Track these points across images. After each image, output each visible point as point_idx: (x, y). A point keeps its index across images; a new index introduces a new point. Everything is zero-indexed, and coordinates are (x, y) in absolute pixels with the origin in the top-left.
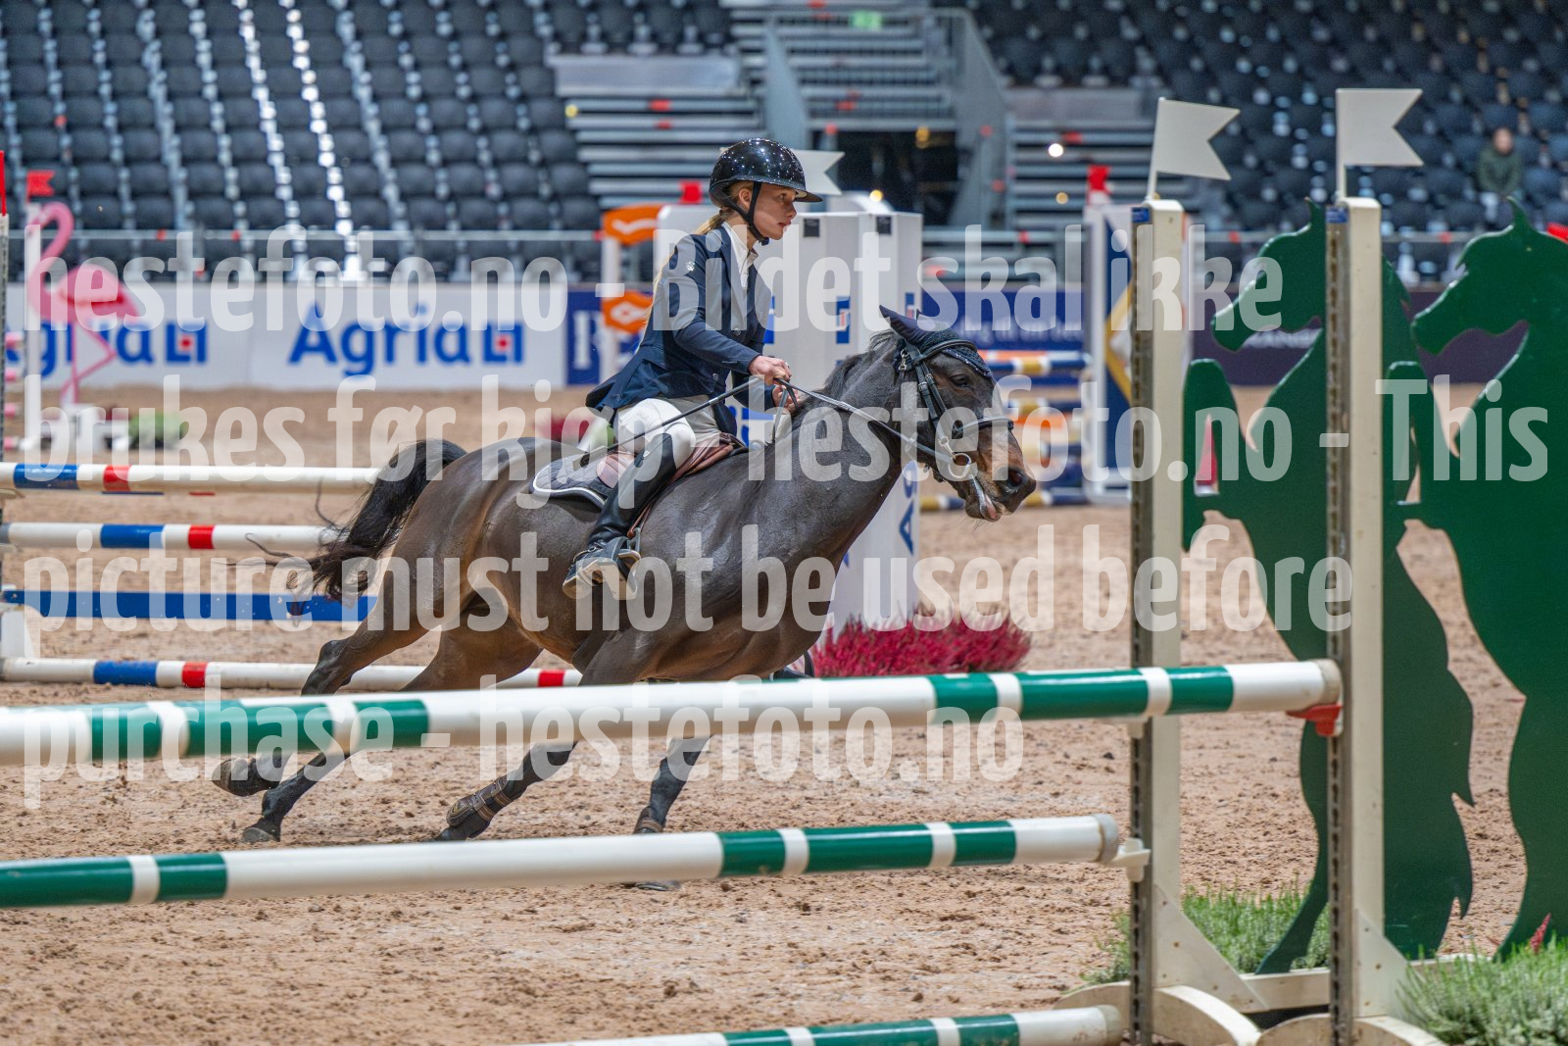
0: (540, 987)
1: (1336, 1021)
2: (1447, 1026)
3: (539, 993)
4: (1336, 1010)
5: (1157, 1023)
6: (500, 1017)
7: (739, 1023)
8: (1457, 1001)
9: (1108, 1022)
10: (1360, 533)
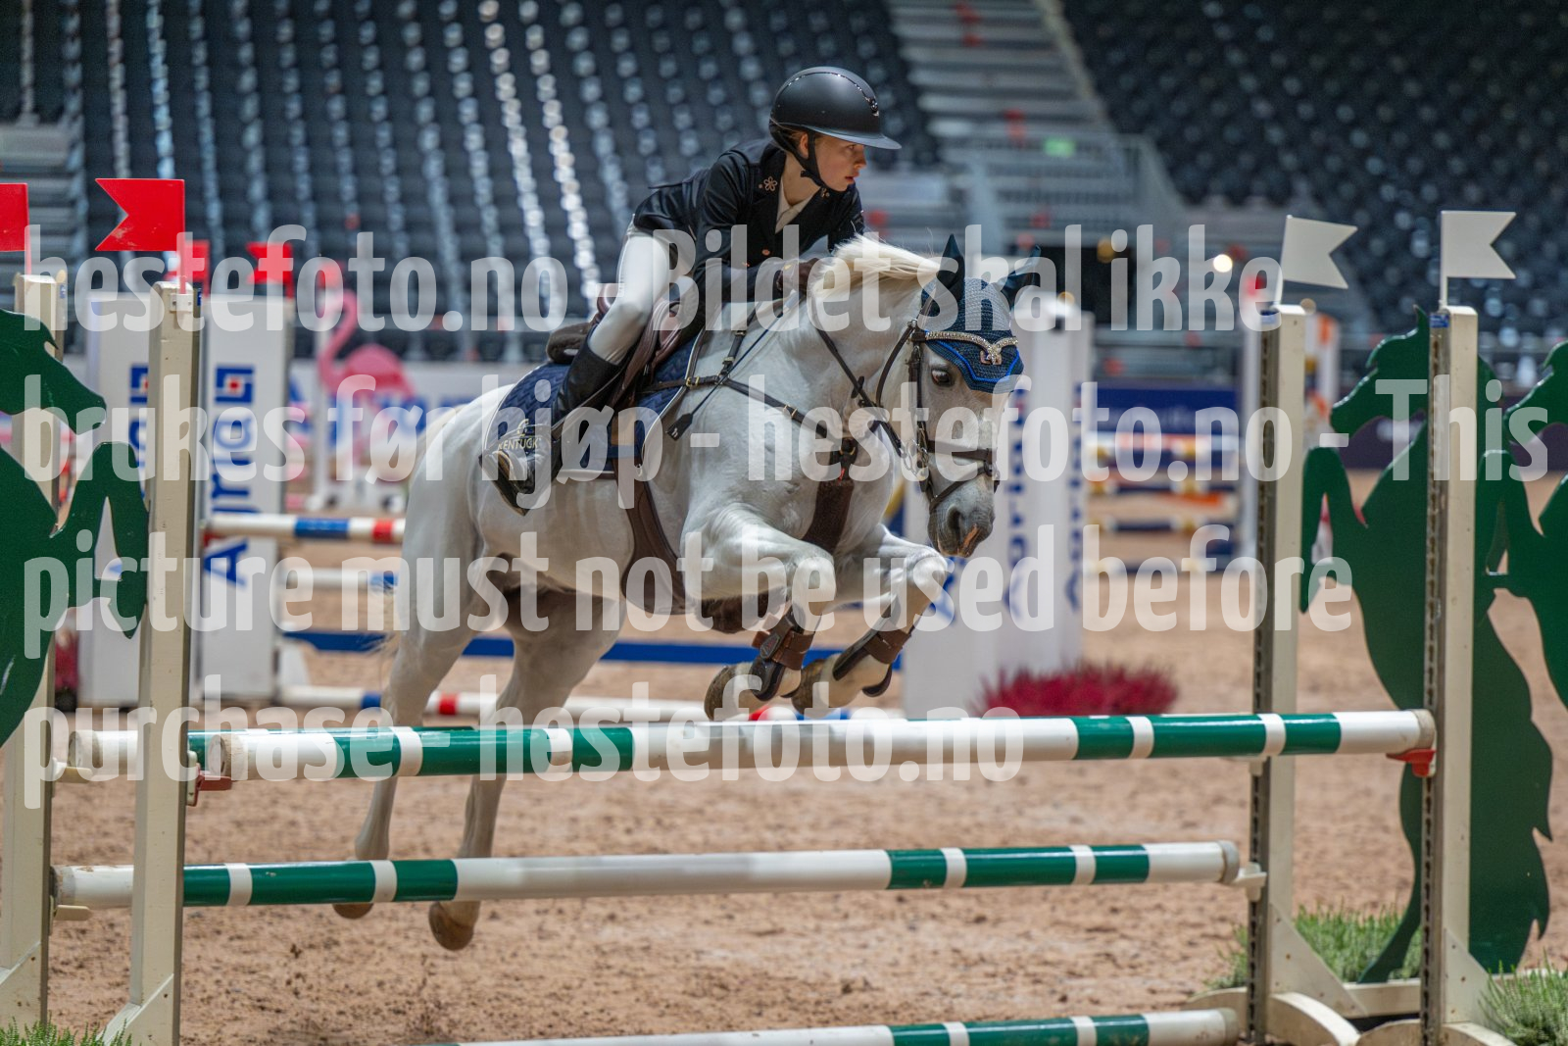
0: (733, 983)
1: (1425, 1026)
2: (1522, 1032)
3: (732, 988)
4: (1426, 1017)
5: (1271, 1025)
6: (696, 1008)
7: (905, 1019)
8: (1531, 1010)
9: (1227, 1026)
10: (1454, 599)
